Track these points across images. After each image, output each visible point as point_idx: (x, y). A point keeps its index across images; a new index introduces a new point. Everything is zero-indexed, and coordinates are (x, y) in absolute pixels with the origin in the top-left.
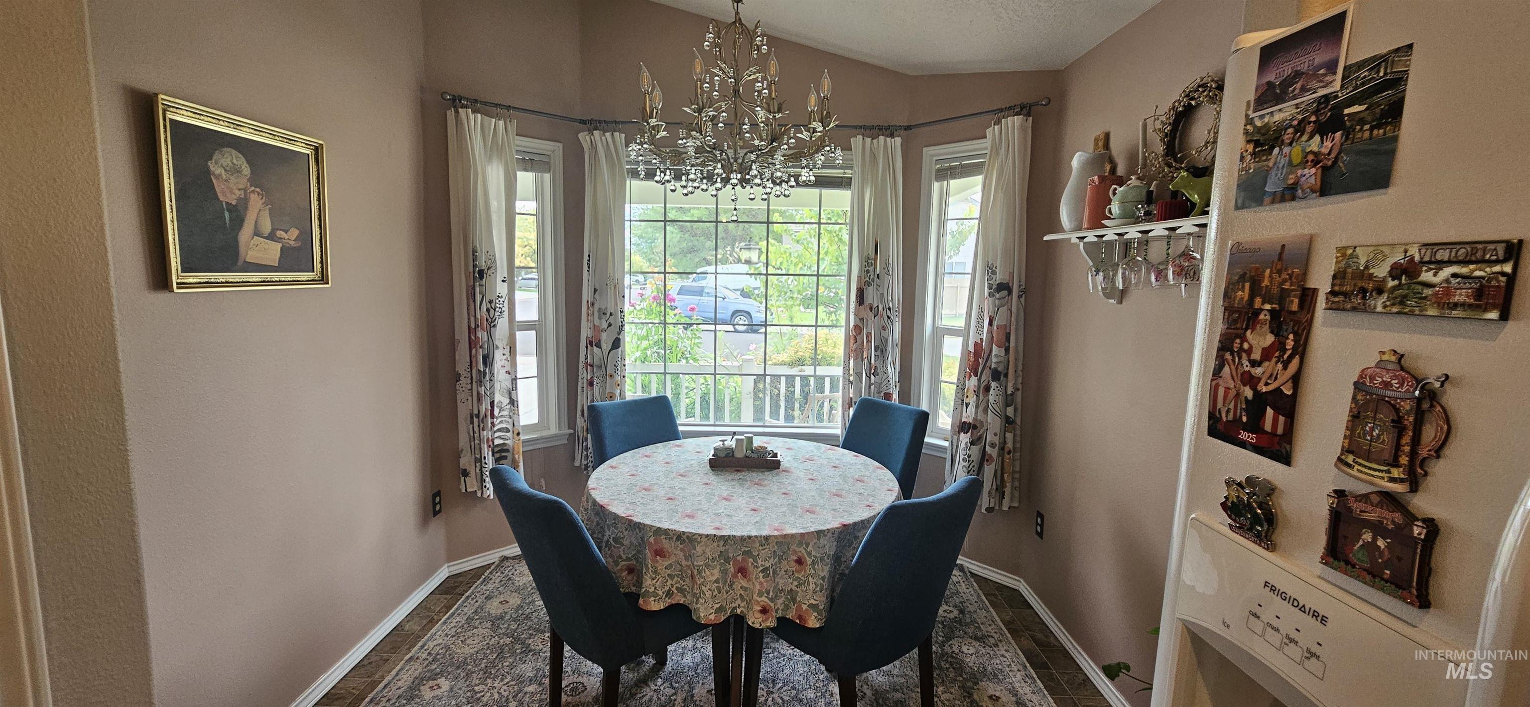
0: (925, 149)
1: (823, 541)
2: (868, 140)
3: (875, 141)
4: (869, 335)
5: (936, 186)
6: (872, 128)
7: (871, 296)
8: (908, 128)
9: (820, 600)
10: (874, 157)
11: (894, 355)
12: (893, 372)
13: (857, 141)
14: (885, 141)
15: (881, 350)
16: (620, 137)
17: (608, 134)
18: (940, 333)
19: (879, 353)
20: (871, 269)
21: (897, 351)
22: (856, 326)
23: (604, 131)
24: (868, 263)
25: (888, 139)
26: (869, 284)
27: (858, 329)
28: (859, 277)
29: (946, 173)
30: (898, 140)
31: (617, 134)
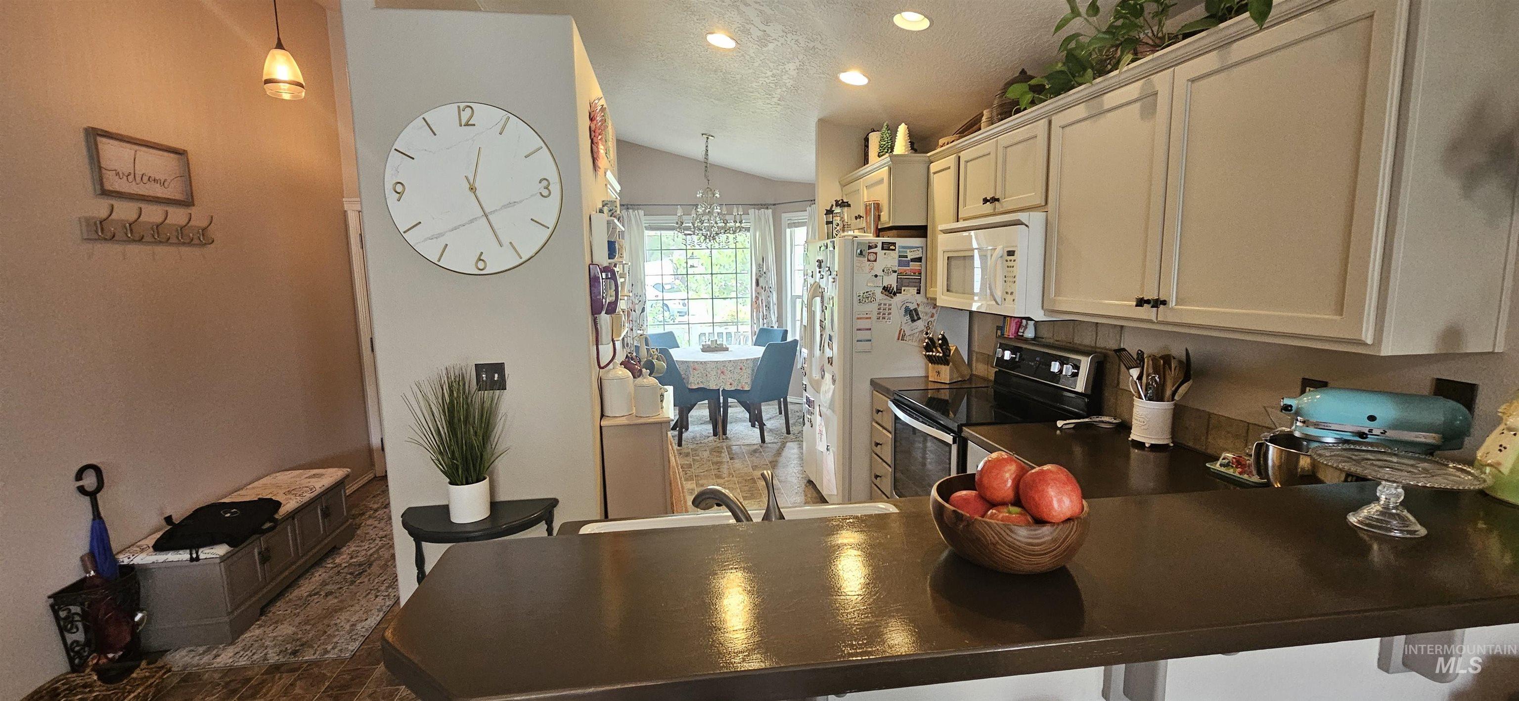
0: (783, 214)
1: (748, 362)
2: (757, 211)
3: (760, 211)
4: (762, 300)
5: (788, 231)
6: (758, 205)
7: (761, 281)
8: (774, 205)
9: (749, 381)
10: (760, 219)
11: (774, 308)
12: (774, 318)
13: (751, 211)
14: (764, 212)
15: (768, 307)
16: (642, 212)
17: (636, 211)
18: (794, 298)
19: (767, 308)
20: (761, 270)
21: (776, 307)
22: (756, 296)
23: (634, 211)
24: (759, 267)
25: (766, 210)
26: (760, 276)
27: (757, 298)
28: (756, 274)
29: (791, 226)
30: (770, 211)
31: (640, 211)
